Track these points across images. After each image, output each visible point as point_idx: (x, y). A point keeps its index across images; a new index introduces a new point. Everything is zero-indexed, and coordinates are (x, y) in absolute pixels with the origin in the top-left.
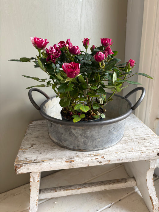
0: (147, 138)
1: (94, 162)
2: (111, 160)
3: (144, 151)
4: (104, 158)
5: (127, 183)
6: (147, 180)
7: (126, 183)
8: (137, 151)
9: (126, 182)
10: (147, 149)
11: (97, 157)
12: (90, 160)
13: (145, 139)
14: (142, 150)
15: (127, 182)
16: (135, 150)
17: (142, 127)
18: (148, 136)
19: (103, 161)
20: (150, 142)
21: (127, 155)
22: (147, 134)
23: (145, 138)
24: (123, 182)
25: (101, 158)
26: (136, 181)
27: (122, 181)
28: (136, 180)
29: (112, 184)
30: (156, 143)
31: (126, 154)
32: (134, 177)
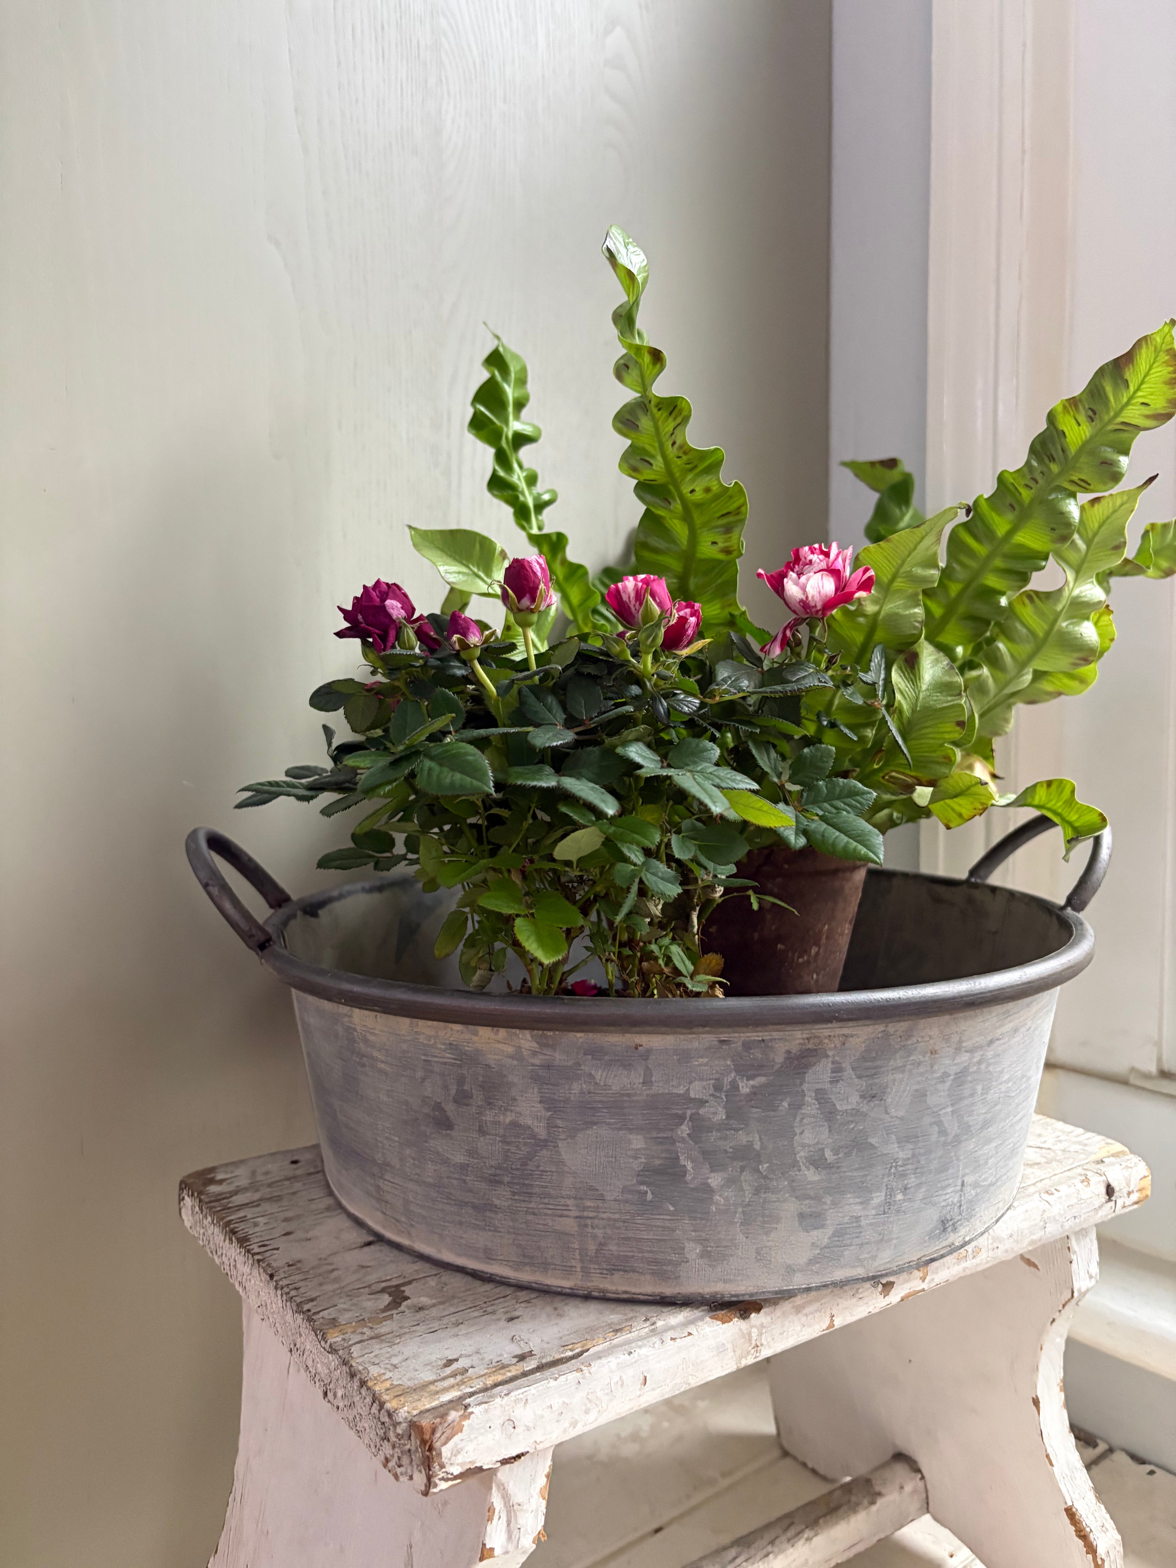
5: (880, 1502)
6: (1036, 1402)
7: (874, 1508)
9: (874, 1496)
15: (879, 1494)
24: (857, 1504)
26: (923, 1478)
27: (854, 1499)
28: (918, 1471)
29: (807, 1533)
32: (900, 1457)
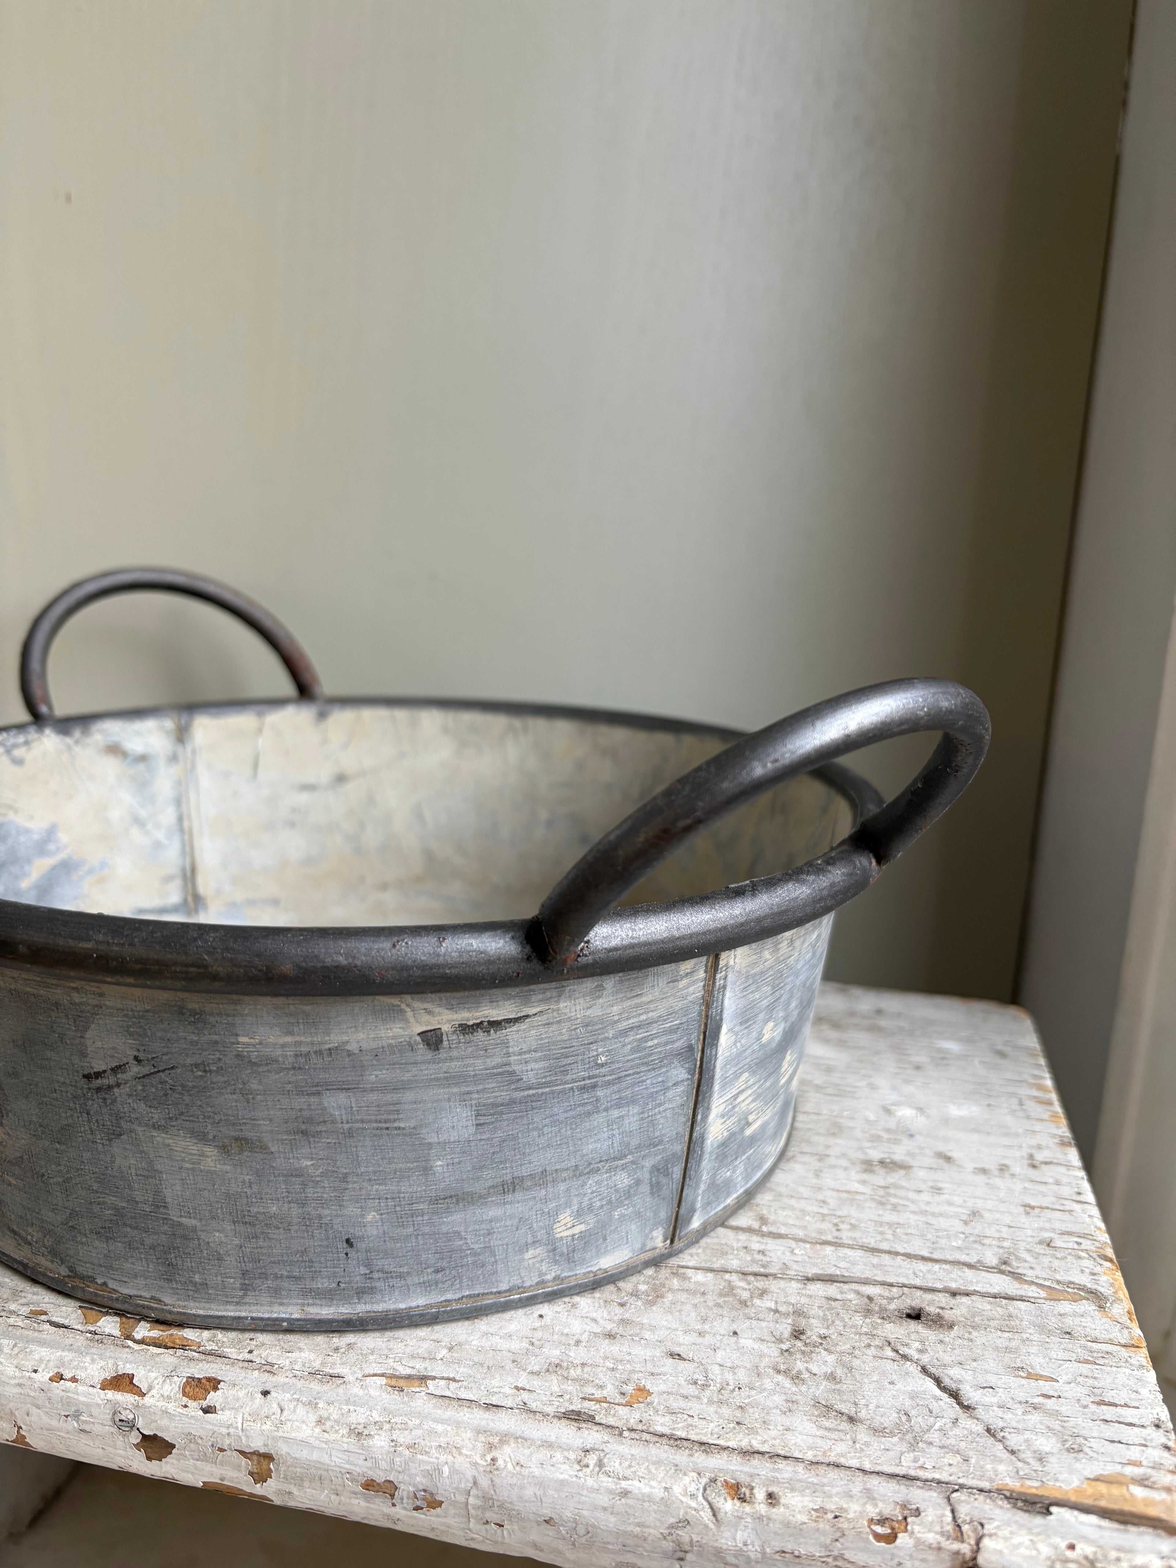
0: (960, 1308)
1: (77, 1415)
2: (282, 1449)
3: (786, 1470)
4: (213, 1398)
8: (675, 1441)
10: (839, 1450)
11: (129, 1369)
12: (43, 1376)
13: (915, 1315)
14: (749, 1453)
16: (662, 1424)
17: (1019, 1168)
18: (1001, 1284)
19: (191, 1438)
20: (953, 1375)
21: (506, 1455)
22: (1004, 1267)
23: (930, 1304)
25: (173, 1387)
30: (1035, 1418)
31: (505, 1438)
